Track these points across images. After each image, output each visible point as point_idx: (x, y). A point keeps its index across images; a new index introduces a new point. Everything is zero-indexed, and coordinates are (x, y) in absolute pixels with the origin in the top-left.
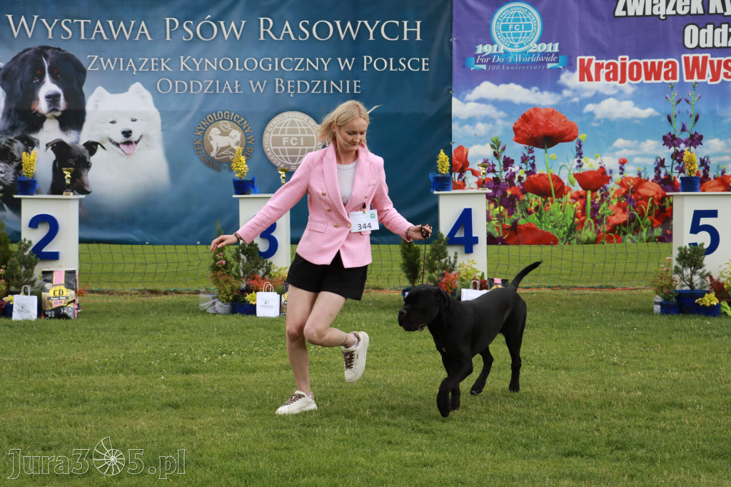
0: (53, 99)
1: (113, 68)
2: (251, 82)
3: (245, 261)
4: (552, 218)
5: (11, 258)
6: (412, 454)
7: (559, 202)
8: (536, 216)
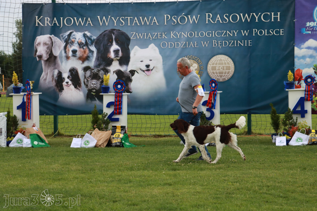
0: (116, 52)
1: (142, 38)
2: (202, 42)
5: (99, 121)
6: (278, 207)
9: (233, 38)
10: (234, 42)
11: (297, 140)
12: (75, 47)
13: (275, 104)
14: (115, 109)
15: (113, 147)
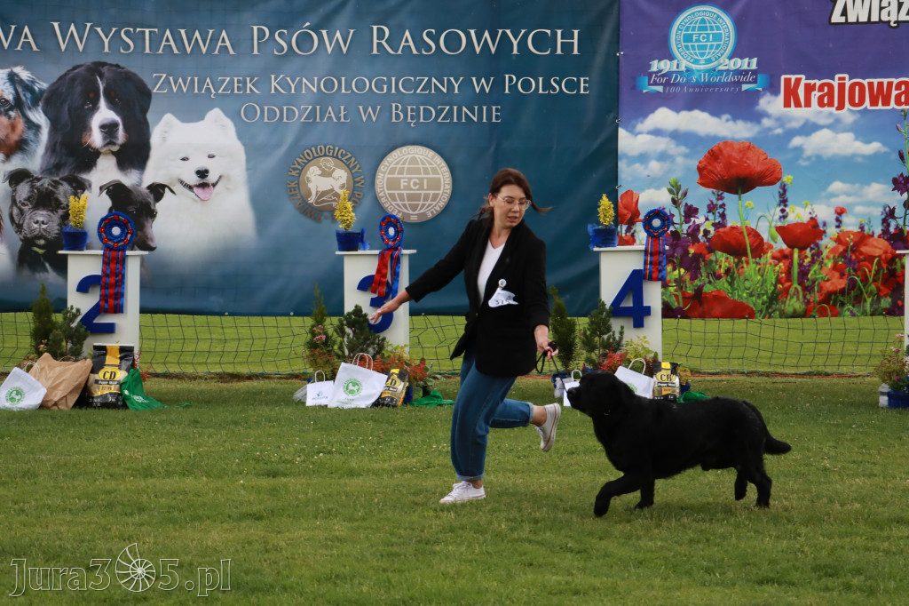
0: (109, 129)
1: (185, 90)
2: (361, 108)
3: (351, 336)
4: (747, 284)
5: (55, 331)
6: (559, 578)
7: (757, 263)
8: (727, 281)
9: (448, 99)
10: (451, 111)
13: (563, 288)
14: (103, 298)
15: (95, 407)
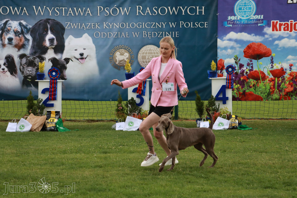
0: (51, 40)
1: (76, 27)
2: (133, 33)
3: (130, 107)
4: (260, 89)
5: (34, 106)
6: (199, 187)
7: (263, 82)
8: (254, 89)
9: (161, 30)
11: (219, 124)
12: (11, 35)
13: (200, 91)
14: (50, 95)
15: (47, 131)
